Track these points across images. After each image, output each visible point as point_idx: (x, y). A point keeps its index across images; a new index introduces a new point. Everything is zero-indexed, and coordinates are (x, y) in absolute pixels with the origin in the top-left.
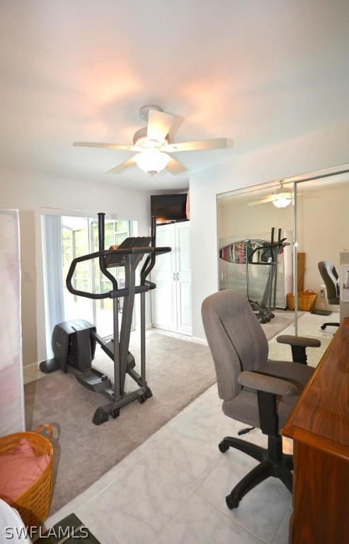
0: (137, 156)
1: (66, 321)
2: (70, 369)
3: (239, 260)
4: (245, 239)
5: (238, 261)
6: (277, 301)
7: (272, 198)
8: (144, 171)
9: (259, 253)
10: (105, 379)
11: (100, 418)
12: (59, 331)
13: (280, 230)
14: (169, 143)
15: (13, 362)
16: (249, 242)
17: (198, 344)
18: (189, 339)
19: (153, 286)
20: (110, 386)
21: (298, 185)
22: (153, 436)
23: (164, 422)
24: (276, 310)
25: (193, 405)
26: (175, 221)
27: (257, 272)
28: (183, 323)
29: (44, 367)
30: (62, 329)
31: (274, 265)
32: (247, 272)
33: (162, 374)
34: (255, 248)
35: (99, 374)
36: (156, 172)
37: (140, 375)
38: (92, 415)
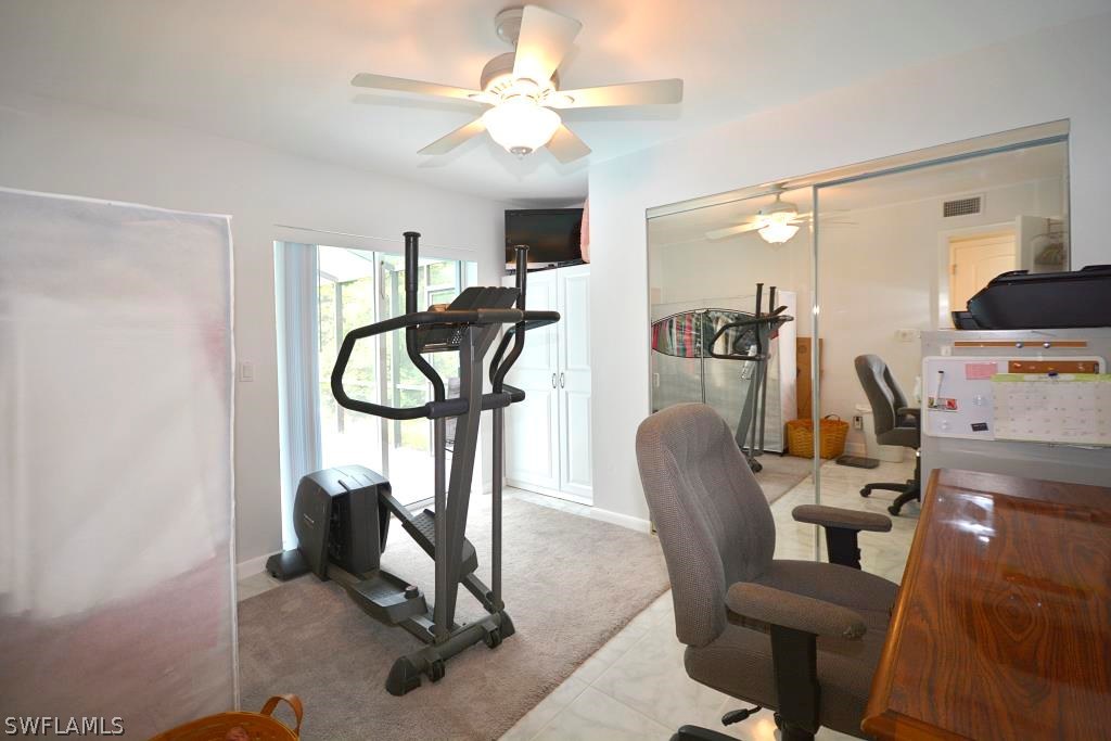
0: (488, 114)
1: (324, 468)
2: (334, 571)
3: (685, 350)
4: (700, 308)
5: (683, 353)
6: (765, 438)
7: (757, 222)
8: (502, 148)
9: (727, 335)
10: (414, 595)
11: (403, 681)
12: (310, 490)
13: (773, 289)
14: (557, 89)
15: (213, 555)
16: (707, 312)
17: (605, 524)
18: (586, 512)
19: (519, 396)
20: (423, 608)
21: (820, 191)
22: (521, 723)
23: (544, 691)
24: (764, 456)
25: (604, 654)
26: (556, 264)
27: (723, 376)
28: (571, 478)
29: (276, 567)
30: (318, 486)
31: (761, 360)
32: (703, 375)
33: (533, 584)
34: (719, 328)
35: (400, 585)
36: (529, 150)
37: (490, 587)
38: (384, 674)
